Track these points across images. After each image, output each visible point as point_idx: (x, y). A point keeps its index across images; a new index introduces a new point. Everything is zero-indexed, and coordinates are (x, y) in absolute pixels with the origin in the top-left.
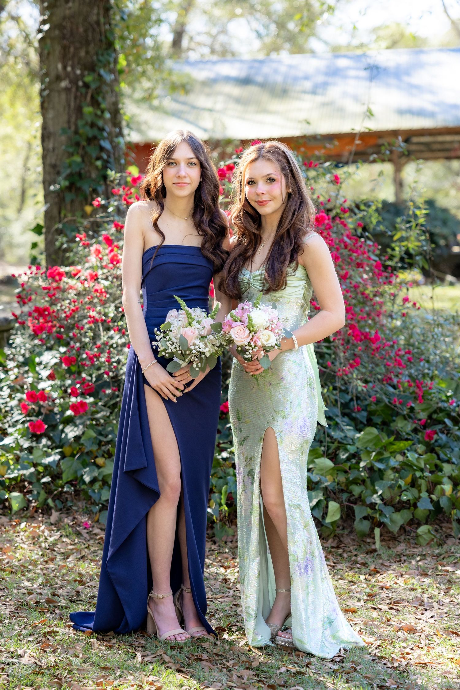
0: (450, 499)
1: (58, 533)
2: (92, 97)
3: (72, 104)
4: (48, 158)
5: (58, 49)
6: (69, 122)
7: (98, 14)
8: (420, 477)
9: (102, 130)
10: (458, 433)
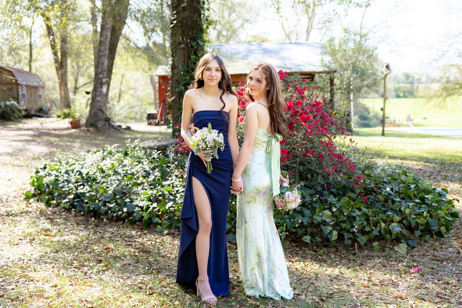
0: (385, 229)
2: (194, 52)
3: (186, 54)
4: (175, 77)
5: (180, 31)
6: (184, 62)
10: (378, 200)
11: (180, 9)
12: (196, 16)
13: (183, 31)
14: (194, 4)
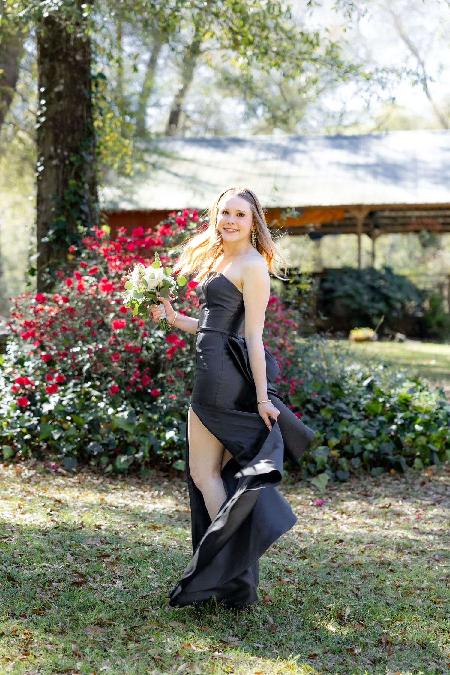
1: (35, 471)
3: (61, 177)
4: (41, 217)
5: (51, 135)
6: (57, 191)
7: (82, 110)
9: (82, 197)
10: (318, 415)
13: (57, 136)
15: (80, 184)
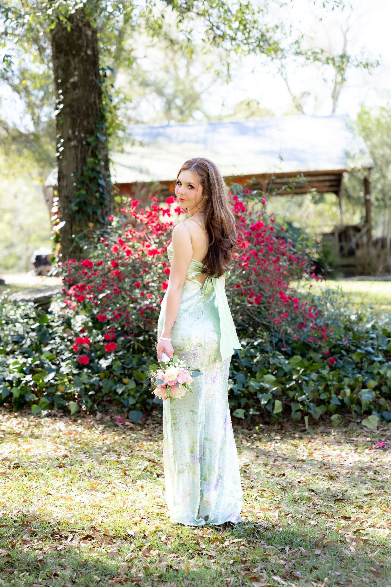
0: (350, 398)
1: (104, 425)
2: (92, 152)
3: (79, 156)
4: (63, 192)
5: (69, 120)
6: (77, 168)
7: (95, 97)
8: (330, 385)
9: (99, 173)
10: (350, 360)
11: (69, 86)
12: (93, 95)
13: (74, 120)
14: (90, 78)
15: (97, 162)
